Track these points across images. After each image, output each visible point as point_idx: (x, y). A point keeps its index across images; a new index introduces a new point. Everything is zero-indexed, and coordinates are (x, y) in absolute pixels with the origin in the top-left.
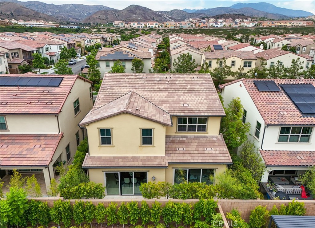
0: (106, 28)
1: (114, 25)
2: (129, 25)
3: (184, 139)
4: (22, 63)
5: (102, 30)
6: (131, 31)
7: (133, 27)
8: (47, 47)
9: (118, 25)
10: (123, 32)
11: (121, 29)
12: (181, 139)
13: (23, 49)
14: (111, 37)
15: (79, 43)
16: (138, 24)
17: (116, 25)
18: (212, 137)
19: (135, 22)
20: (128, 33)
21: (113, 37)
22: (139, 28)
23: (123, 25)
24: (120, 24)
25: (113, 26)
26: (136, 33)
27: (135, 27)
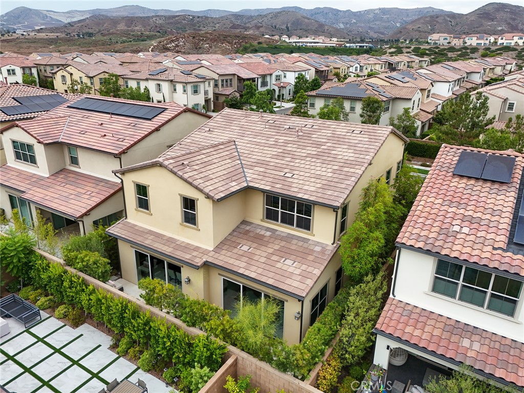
0: (413, 47)
1: (429, 41)
2: (462, 40)
3: (268, 234)
4: (230, 94)
5: (405, 50)
6: (460, 52)
7: (466, 45)
8: (278, 74)
9: (437, 42)
10: (442, 54)
11: (442, 47)
12: (263, 232)
13: (240, 75)
14: (408, 62)
15: (336, 70)
16: (478, 39)
17: (433, 42)
18: (317, 244)
19: (472, 35)
20: (453, 56)
21: (412, 62)
22: (479, 47)
23: (448, 41)
24: (442, 39)
25: (427, 43)
26: (469, 55)
27: (471, 44)
